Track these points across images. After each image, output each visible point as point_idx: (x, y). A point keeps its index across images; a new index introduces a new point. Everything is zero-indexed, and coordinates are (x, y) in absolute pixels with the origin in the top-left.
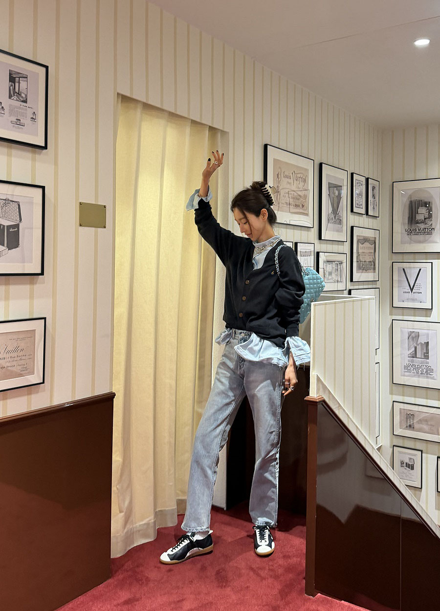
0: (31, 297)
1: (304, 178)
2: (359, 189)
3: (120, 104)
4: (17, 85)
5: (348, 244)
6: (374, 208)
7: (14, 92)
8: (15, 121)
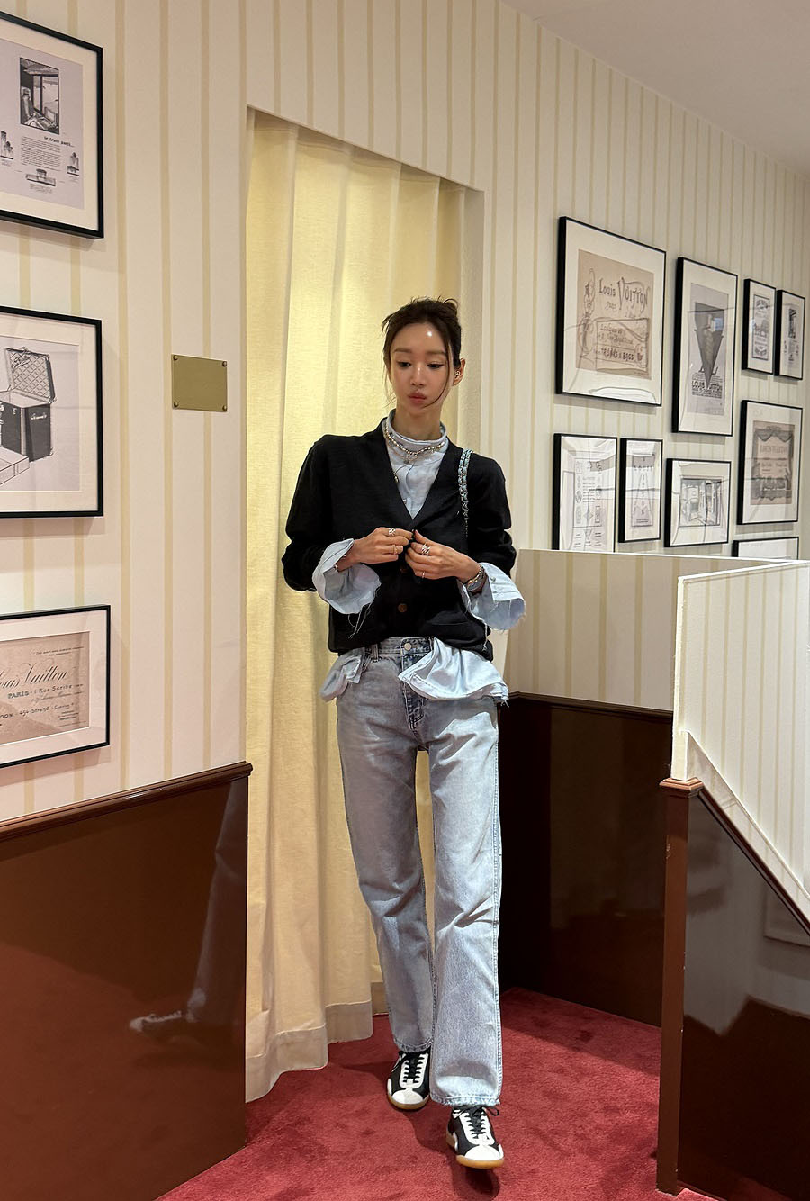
0: (79, 562)
1: (644, 293)
2: (762, 317)
3: (252, 133)
4: (37, 91)
5: (733, 443)
6: (791, 360)
7: (32, 109)
8: (36, 173)
